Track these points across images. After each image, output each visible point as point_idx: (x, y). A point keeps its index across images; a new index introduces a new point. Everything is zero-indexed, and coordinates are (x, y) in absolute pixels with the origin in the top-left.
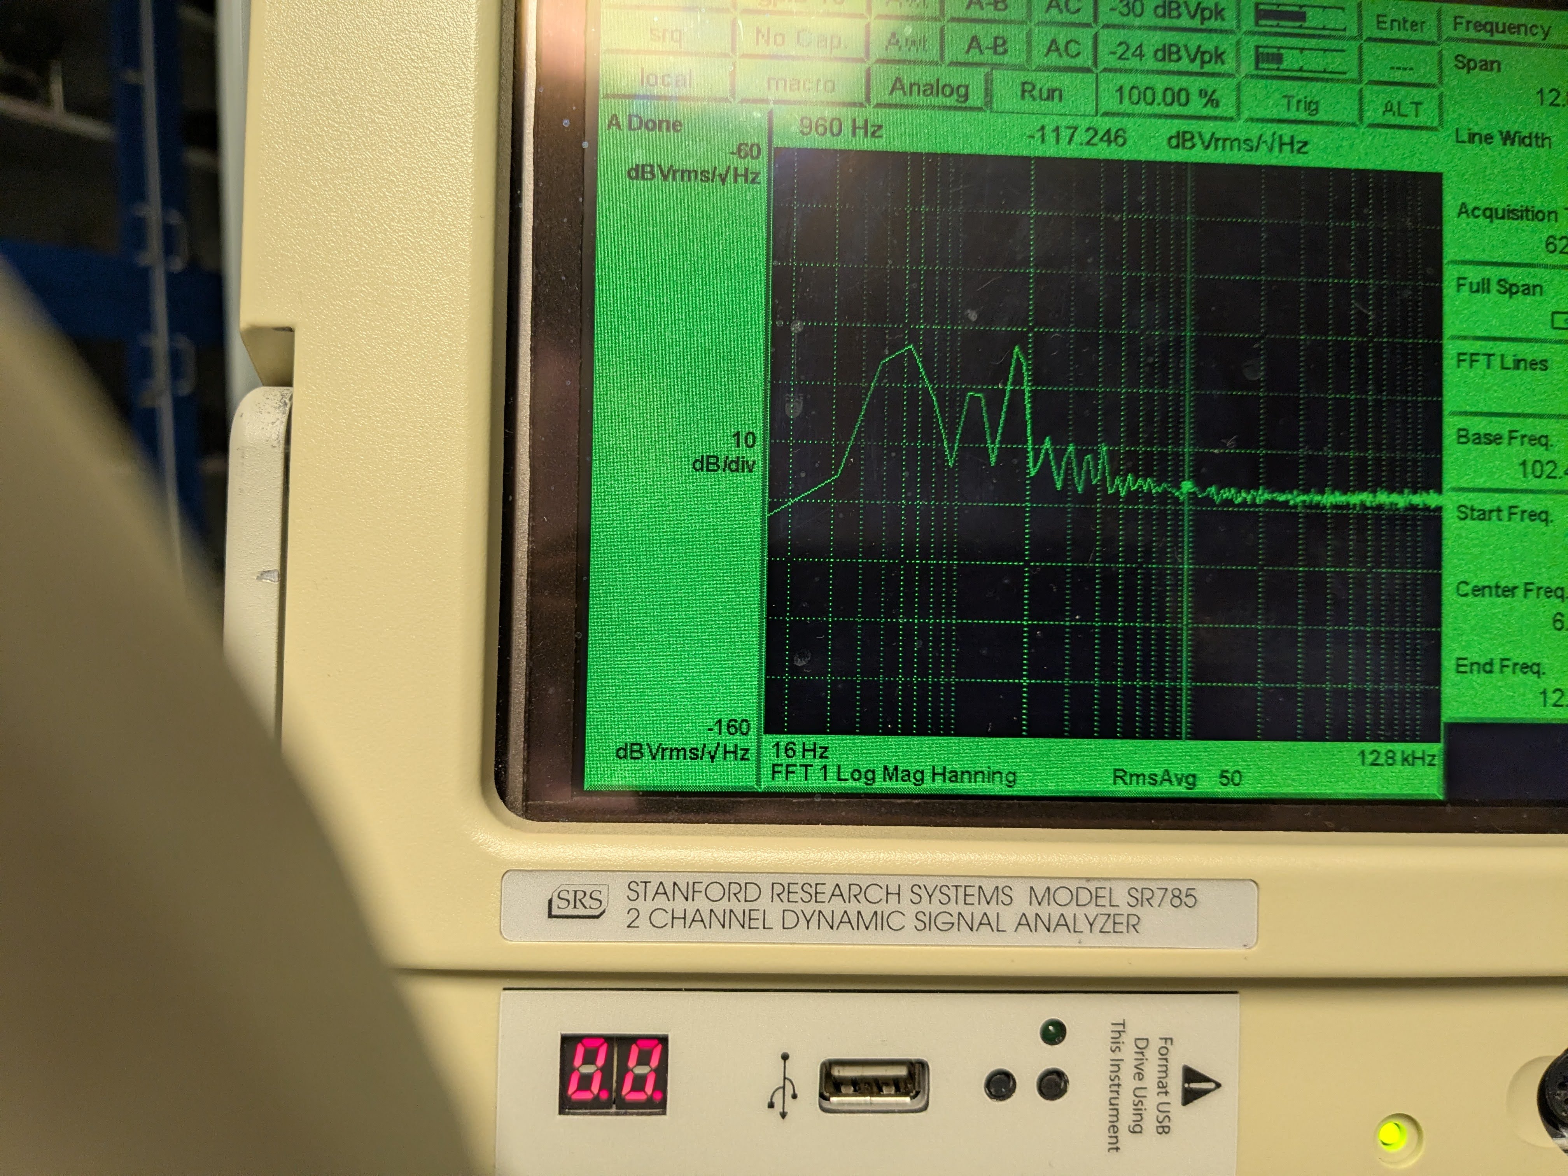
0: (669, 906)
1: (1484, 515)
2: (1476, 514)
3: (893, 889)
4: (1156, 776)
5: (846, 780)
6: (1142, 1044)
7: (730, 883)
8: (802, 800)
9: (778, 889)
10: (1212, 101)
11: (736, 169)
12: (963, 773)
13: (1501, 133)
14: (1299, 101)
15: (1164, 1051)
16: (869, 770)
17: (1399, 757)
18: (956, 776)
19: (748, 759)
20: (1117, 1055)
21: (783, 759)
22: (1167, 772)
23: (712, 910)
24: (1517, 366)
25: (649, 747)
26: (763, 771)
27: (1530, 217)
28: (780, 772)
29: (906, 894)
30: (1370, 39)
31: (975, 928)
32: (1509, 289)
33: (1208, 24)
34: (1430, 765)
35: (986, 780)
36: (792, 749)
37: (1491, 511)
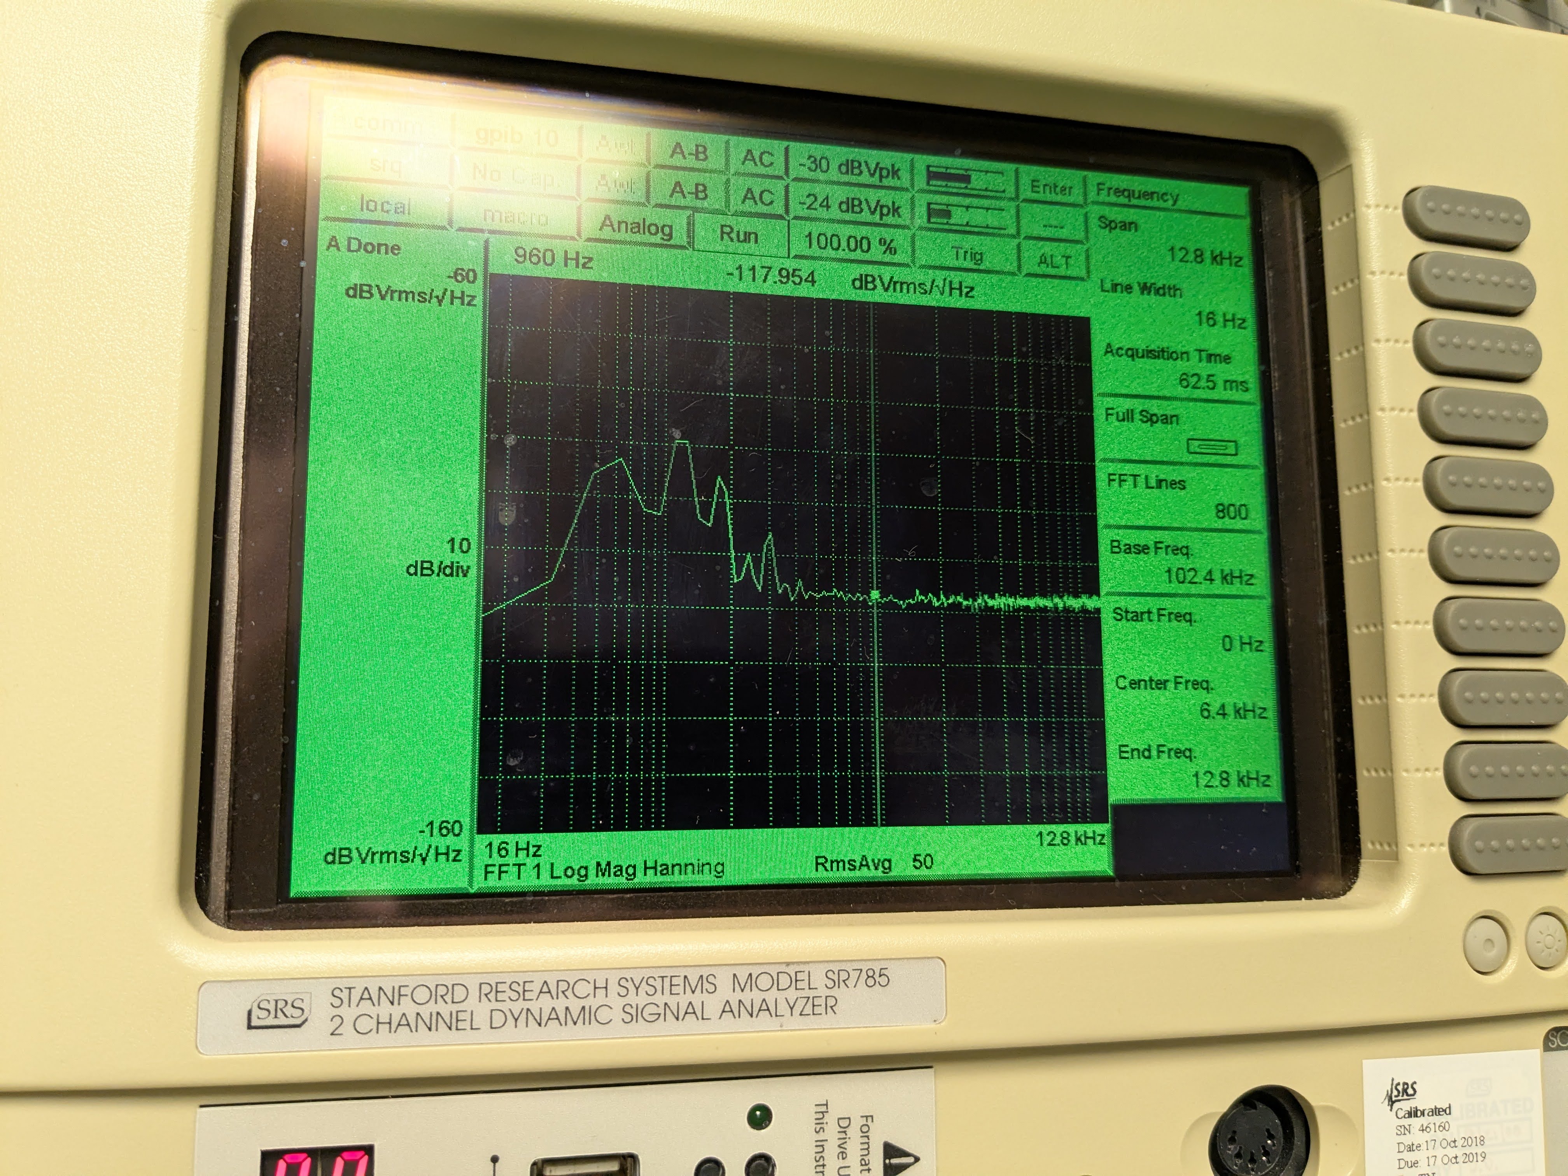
0: (373, 1011)
1: (1137, 617)
2: (1130, 616)
3: (601, 983)
4: (855, 861)
5: (560, 877)
6: (844, 1123)
7: (437, 986)
8: (515, 899)
9: (486, 989)
10: (890, 249)
11: (452, 292)
12: (673, 866)
13: (1139, 284)
14: (966, 252)
15: (865, 1129)
16: (581, 867)
17: (1073, 839)
18: (667, 869)
19: (460, 861)
20: (821, 1136)
21: (497, 860)
22: (864, 857)
23: (418, 1014)
24: (1159, 486)
25: (359, 851)
26: (476, 872)
27: (1166, 357)
28: (493, 872)
29: (613, 988)
30: (1025, 201)
31: (681, 1017)
32: (1150, 419)
33: (885, 182)
34: (1101, 843)
35: (696, 872)
36: (504, 848)
37: (1142, 613)
